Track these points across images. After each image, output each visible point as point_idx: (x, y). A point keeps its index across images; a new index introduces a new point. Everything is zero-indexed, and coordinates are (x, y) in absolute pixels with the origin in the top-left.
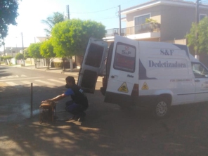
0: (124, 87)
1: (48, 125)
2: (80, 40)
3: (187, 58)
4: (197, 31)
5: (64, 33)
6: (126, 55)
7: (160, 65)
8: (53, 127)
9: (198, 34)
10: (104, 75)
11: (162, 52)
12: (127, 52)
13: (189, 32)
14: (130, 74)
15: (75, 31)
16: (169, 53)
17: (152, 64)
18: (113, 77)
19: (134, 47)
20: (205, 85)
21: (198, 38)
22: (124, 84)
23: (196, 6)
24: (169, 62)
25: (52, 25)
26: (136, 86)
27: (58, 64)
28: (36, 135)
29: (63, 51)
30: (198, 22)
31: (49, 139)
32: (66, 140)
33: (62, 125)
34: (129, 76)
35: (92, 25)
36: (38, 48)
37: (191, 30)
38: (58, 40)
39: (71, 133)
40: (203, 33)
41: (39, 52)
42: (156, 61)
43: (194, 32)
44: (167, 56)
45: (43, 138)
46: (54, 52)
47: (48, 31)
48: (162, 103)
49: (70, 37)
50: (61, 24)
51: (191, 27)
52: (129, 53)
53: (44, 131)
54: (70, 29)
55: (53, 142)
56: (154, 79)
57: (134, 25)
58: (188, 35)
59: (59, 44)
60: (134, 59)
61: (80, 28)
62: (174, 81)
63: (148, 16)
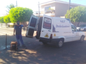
0: (47, 35)
1: (14, 51)
2: (22, 16)
3: (70, 24)
4: (69, 13)
5: (15, 12)
6: (48, 22)
7: (60, 26)
8: (17, 52)
9: (70, 15)
10: (37, 31)
11: (61, 21)
12: (48, 21)
13: (66, 14)
14: (49, 30)
15: (20, 12)
16: (64, 22)
17: (57, 26)
18: (43, 31)
19: (51, 19)
20: (76, 34)
21: (69, 16)
22: (47, 34)
23: (69, 4)
24: (64, 25)
25: (9, 9)
26: (51, 35)
27: (12, 25)
28: (10, 56)
29: (15, 20)
30: (70, 10)
31: (16, 58)
32: (24, 58)
33: (21, 51)
34: (49, 31)
35: (27, 10)
36: (3, 19)
37: (67, 13)
38: (12, 15)
39: (25, 55)
40: (71, 14)
41: (3, 20)
42: (59, 25)
43: (68, 14)
44: (63, 23)
45: (14, 57)
46: (10, 20)
47: (7, 11)
48: (61, 41)
49: (18, 14)
50: (14, 8)
51: (67, 12)
52: (49, 21)
53: (13, 54)
54: (18, 11)
55: (18, 58)
56: (58, 32)
57: (44, 10)
58: (66, 15)
59: (13, 17)
60: (51, 24)
61: (23, 11)
62: (65, 33)
63: (50, 7)
